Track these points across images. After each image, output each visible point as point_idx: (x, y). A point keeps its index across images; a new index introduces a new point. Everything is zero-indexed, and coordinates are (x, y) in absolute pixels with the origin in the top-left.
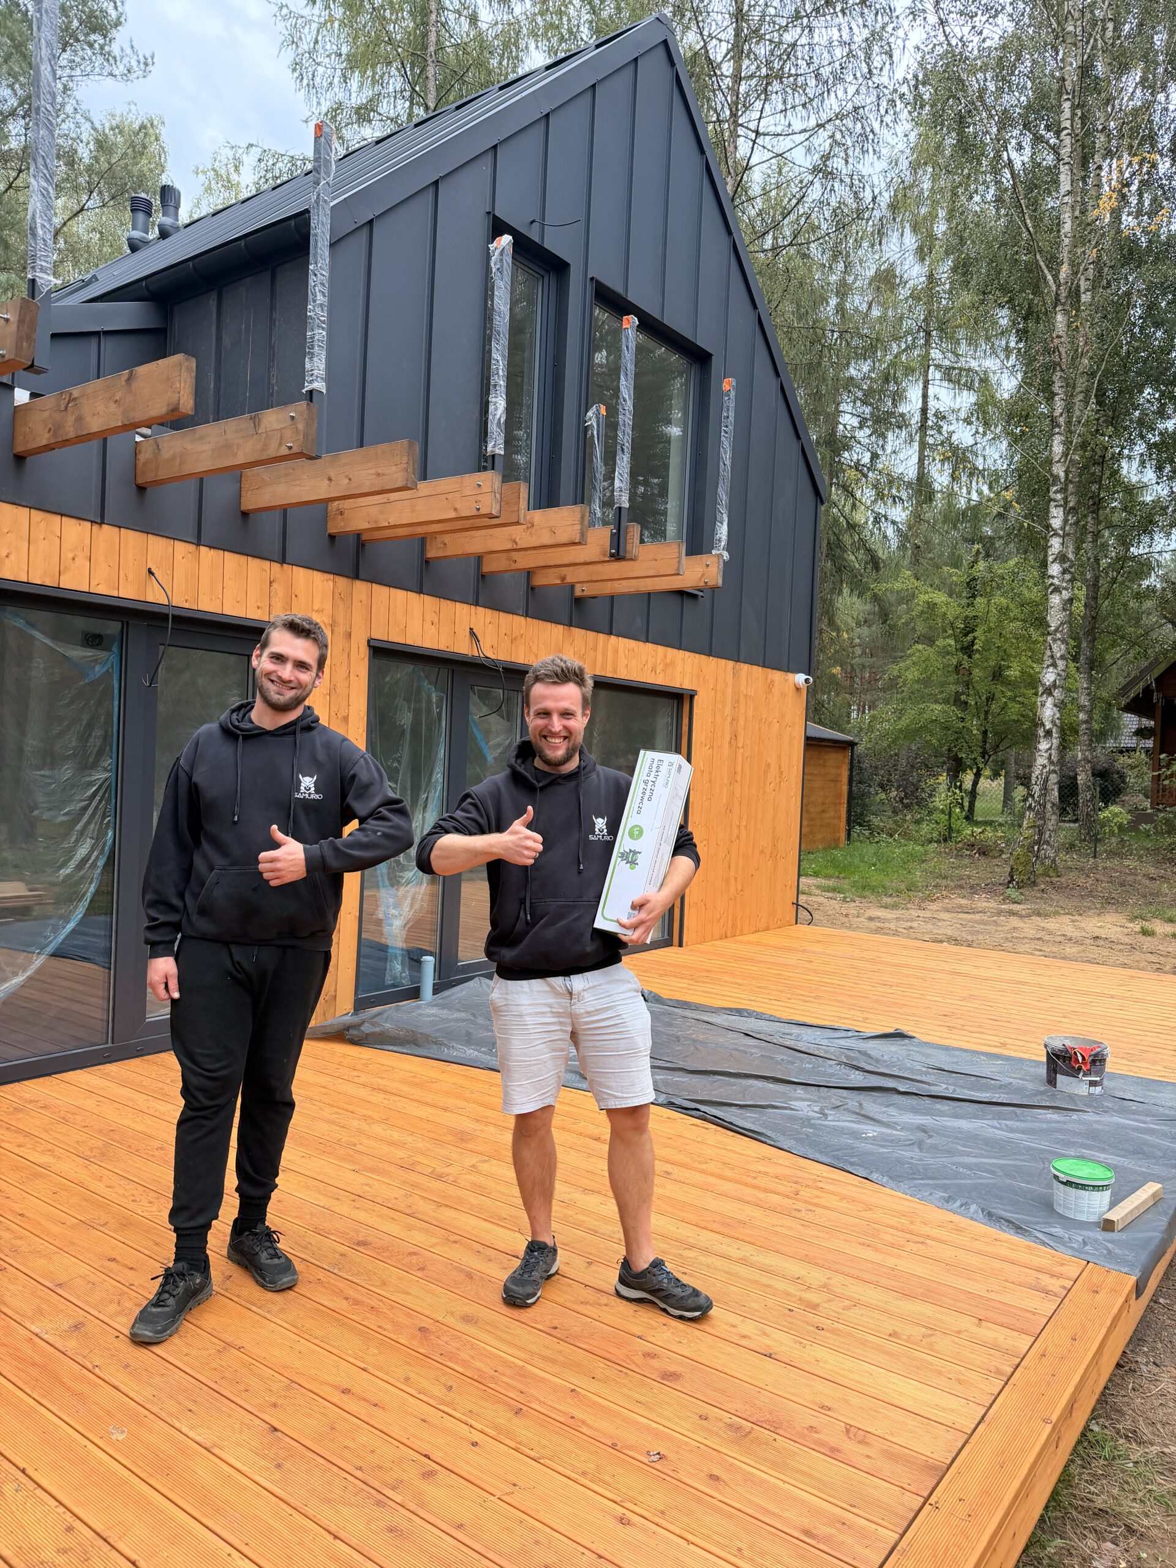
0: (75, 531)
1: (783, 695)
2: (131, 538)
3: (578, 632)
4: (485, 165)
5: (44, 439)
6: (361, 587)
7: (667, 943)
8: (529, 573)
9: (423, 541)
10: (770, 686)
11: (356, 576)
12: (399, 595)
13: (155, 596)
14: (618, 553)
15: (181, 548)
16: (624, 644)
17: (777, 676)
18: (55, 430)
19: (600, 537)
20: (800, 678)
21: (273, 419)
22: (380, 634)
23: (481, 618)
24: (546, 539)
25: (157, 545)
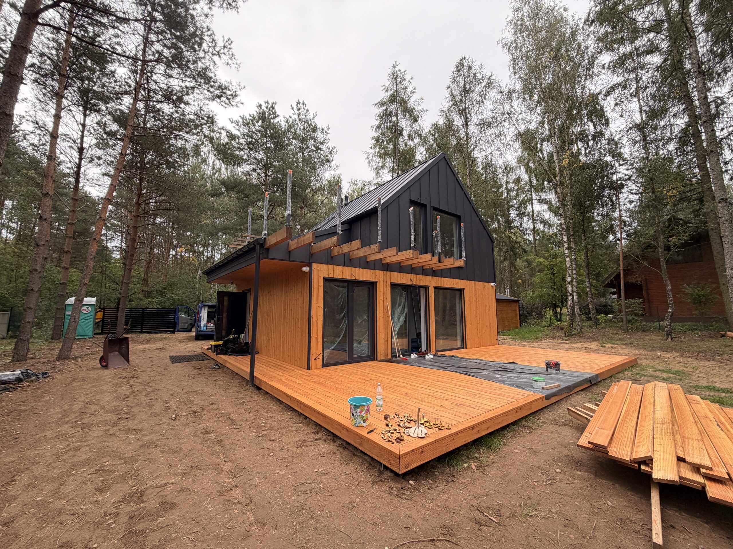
0: (341, 268)
1: (488, 288)
2: (349, 268)
3: (434, 278)
4: (408, 191)
5: (336, 254)
6: (388, 272)
7: (463, 348)
8: (422, 267)
9: (400, 263)
10: (484, 287)
11: (387, 271)
12: (396, 273)
13: (353, 278)
14: (440, 261)
15: (357, 269)
16: (445, 279)
17: (486, 284)
18: (338, 252)
19: (436, 258)
20: (493, 284)
21: (373, 247)
22: (392, 281)
23: (413, 276)
24: (424, 260)
25: (353, 269)
